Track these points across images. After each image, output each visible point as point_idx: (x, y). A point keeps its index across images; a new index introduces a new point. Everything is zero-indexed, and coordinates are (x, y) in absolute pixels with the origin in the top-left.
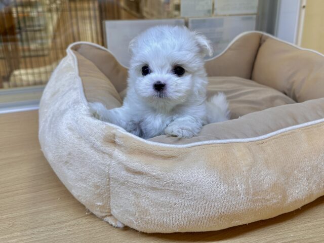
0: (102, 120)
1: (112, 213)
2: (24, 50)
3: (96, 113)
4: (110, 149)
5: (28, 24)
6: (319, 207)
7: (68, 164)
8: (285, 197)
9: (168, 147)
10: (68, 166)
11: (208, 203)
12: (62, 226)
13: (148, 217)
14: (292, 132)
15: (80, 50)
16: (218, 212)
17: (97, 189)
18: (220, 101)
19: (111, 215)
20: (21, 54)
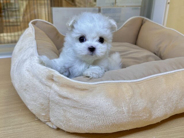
0: (46, 66)
1: (50, 120)
2: (6, 22)
3: (43, 62)
4: (50, 83)
5: (9, 7)
6: (171, 121)
7: (26, 91)
8: (151, 115)
9: (84, 84)
10: (26, 92)
11: (105, 117)
12: (22, 126)
13: (71, 124)
14: (157, 78)
15: (37, 24)
16: (111, 122)
17: (42, 106)
18: (116, 57)
19: (50, 121)
20: (5, 24)
